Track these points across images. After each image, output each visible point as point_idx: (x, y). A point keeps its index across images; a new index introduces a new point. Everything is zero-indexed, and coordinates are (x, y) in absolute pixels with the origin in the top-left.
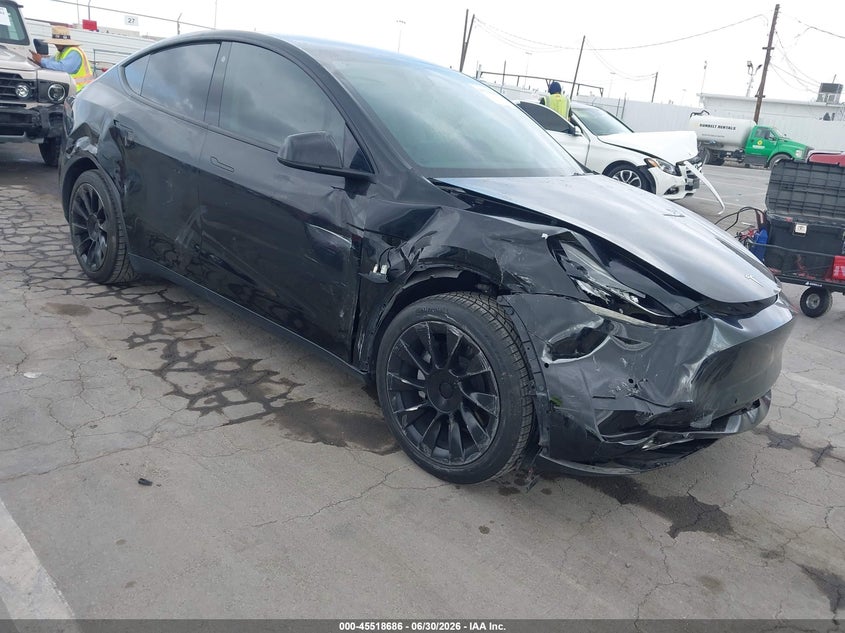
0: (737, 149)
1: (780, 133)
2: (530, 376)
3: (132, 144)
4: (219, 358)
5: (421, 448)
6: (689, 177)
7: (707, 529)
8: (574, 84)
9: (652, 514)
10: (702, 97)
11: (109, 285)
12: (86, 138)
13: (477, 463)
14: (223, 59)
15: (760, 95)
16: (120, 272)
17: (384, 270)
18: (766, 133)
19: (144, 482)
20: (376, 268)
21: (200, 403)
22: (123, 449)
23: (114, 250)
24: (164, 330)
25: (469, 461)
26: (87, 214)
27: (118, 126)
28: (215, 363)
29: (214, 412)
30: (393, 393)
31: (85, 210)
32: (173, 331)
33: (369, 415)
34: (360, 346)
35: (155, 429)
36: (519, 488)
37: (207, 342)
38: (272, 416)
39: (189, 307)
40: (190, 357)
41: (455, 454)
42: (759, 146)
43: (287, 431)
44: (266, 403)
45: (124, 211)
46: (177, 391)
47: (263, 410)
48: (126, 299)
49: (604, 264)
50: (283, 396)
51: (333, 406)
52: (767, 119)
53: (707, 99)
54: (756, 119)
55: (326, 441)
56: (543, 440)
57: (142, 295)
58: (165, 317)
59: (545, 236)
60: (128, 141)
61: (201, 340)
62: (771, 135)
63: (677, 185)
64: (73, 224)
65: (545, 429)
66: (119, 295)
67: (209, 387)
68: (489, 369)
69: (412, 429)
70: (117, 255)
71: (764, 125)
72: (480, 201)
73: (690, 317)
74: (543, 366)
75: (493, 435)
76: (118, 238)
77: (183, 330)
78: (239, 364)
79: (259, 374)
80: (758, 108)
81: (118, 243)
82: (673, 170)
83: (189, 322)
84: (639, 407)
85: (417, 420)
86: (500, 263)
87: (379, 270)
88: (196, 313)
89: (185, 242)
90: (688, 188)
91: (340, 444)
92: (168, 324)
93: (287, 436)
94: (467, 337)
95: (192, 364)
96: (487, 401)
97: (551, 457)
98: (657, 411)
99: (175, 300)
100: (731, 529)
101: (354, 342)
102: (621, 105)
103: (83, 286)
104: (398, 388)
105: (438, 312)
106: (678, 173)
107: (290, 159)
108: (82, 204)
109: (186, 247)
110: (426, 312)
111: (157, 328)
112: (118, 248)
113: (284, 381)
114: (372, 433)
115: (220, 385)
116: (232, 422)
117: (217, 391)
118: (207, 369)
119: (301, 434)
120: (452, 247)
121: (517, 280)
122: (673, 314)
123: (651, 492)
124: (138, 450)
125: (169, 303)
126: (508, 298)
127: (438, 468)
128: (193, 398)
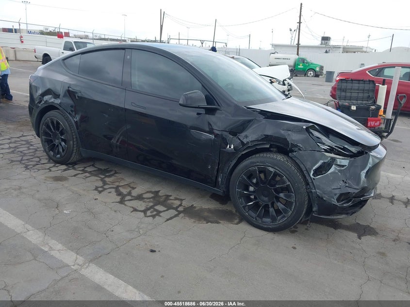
0: (292, 68)
1: (309, 60)
2: (307, 184)
3: (81, 98)
4: (143, 192)
5: (256, 219)
6: (289, 85)
7: (369, 235)
8: (214, 42)
9: (348, 232)
10: (273, 45)
11: (67, 165)
12: (50, 96)
13: (285, 222)
14: (128, 57)
15: (298, 44)
16: (74, 158)
17: (232, 147)
18: (303, 61)
19: (152, 251)
20: (228, 146)
21: (149, 213)
22: (132, 239)
23: (72, 148)
24: (108, 183)
25: (281, 221)
26: (52, 132)
27: (70, 89)
28: (142, 194)
29: (157, 217)
30: (240, 198)
31: (50, 129)
32: (113, 183)
33: (221, 209)
34: (220, 180)
35: (138, 227)
36: (296, 230)
37: (132, 185)
38: (182, 215)
39: (111, 171)
40: (129, 194)
41: (274, 219)
42: (301, 66)
43: (193, 220)
44: (176, 209)
45: (77, 129)
46: (135, 210)
47: (176, 213)
48: (79, 170)
49: (327, 136)
50: (180, 205)
51: (203, 207)
52: (303, 54)
53: (275, 46)
54: (298, 54)
55: (212, 222)
56: (314, 209)
57: (85, 167)
58: (104, 177)
59: (305, 127)
60: (78, 96)
61: (128, 185)
62: (305, 61)
63: (285, 89)
64: (43, 137)
65: (316, 204)
66: (74, 169)
67: (147, 206)
68: (289, 183)
69: (250, 212)
70: (73, 150)
71: (301, 57)
72: (269, 114)
73: (360, 154)
74: (313, 179)
75: (292, 210)
76: (73, 142)
77: (117, 182)
78: (152, 194)
79: (164, 197)
80: (298, 49)
81: (73, 144)
82: (282, 83)
83: (115, 178)
84: (350, 190)
85: (252, 208)
86: (288, 140)
87: (230, 147)
88: (116, 173)
89: (117, 142)
90: (289, 90)
91: (218, 223)
92: (107, 179)
93: (194, 222)
94: (277, 171)
95: (132, 196)
96: (289, 197)
97: (318, 215)
98: (356, 191)
99: (103, 168)
100: (377, 233)
101: (217, 178)
102: (238, 51)
103: (54, 166)
104: (242, 195)
105: (262, 162)
106: (284, 84)
107: (185, 103)
108: (48, 127)
109: (118, 143)
110: (255, 163)
111: (105, 183)
112: (73, 147)
113: (176, 199)
114: (227, 216)
115: (151, 204)
116: (168, 220)
117: (152, 207)
118: (140, 197)
119: (200, 220)
120: (265, 135)
121: (296, 146)
122: (353, 153)
123: (343, 224)
124: (139, 238)
125: (100, 170)
126: (295, 154)
127: (265, 226)
128: (145, 212)
